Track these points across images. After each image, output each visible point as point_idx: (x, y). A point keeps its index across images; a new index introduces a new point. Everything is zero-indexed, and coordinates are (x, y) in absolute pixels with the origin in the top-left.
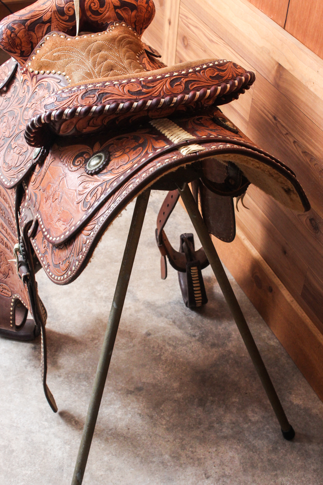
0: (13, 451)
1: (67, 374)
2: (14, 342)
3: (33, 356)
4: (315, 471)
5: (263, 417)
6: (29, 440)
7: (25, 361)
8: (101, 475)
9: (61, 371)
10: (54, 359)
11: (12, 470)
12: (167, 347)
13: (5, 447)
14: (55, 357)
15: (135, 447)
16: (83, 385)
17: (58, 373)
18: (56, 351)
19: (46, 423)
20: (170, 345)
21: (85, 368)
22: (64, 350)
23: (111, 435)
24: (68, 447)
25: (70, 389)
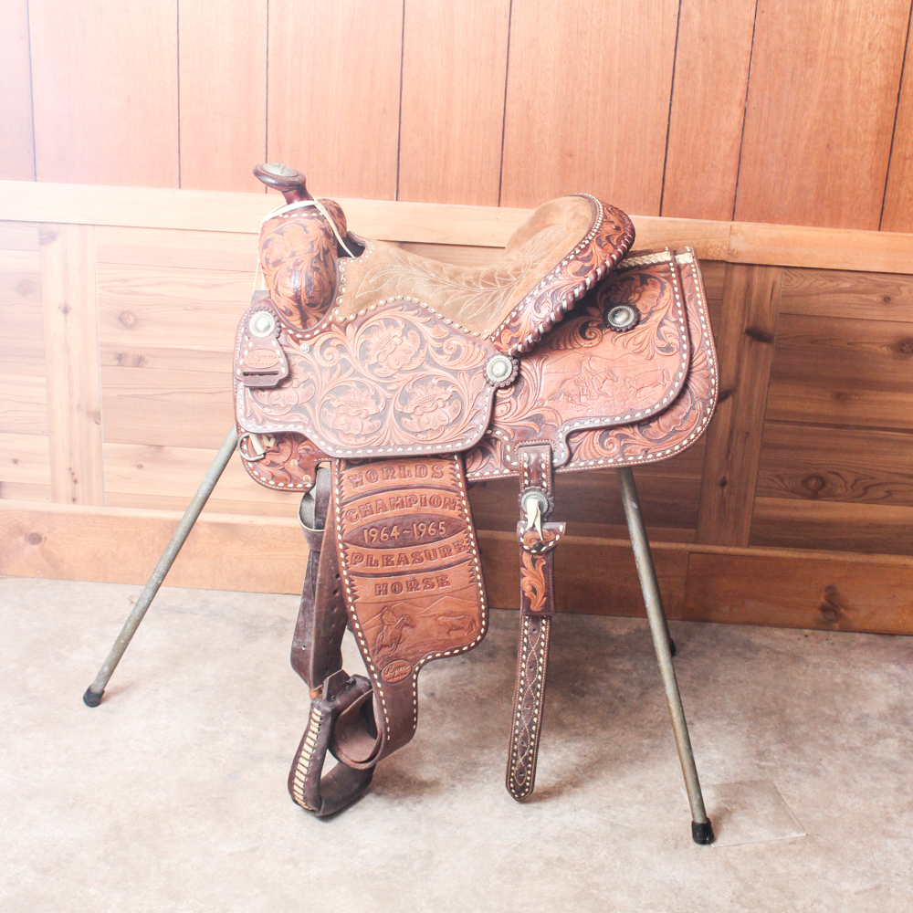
0: (560, 859)
1: (453, 778)
2: (351, 809)
3: (395, 798)
4: (722, 655)
5: (630, 660)
6: (551, 839)
7: (398, 809)
8: (644, 796)
9: (443, 781)
10: (415, 782)
11: (592, 866)
12: (468, 688)
13: (548, 863)
14: (412, 781)
15: (616, 759)
16: (484, 771)
17: (446, 786)
18: (401, 777)
19: (530, 819)
20: (466, 685)
21: (454, 762)
22: (404, 769)
23: (587, 772)
24: (583, 810)
25: (483, 783)
